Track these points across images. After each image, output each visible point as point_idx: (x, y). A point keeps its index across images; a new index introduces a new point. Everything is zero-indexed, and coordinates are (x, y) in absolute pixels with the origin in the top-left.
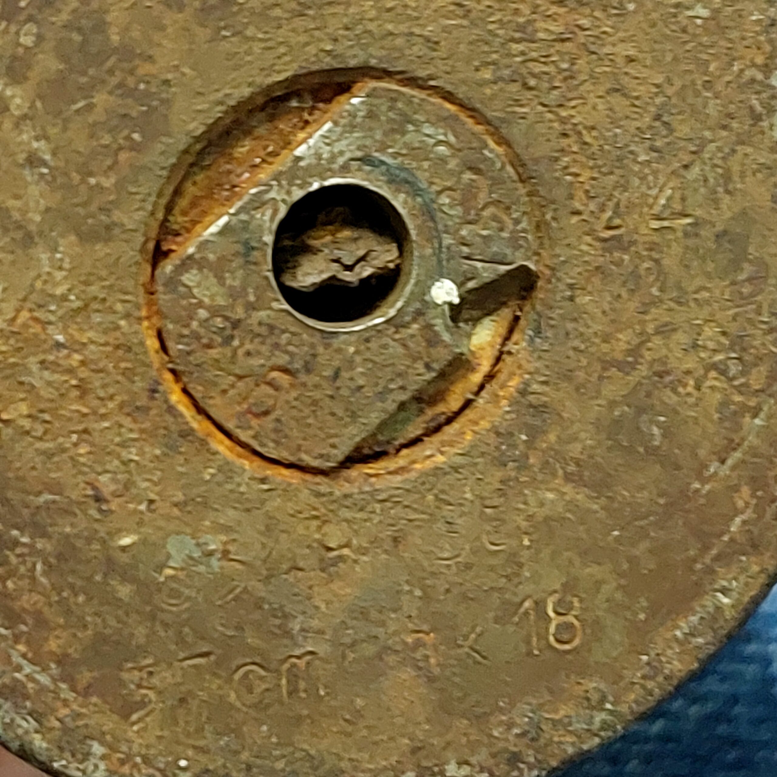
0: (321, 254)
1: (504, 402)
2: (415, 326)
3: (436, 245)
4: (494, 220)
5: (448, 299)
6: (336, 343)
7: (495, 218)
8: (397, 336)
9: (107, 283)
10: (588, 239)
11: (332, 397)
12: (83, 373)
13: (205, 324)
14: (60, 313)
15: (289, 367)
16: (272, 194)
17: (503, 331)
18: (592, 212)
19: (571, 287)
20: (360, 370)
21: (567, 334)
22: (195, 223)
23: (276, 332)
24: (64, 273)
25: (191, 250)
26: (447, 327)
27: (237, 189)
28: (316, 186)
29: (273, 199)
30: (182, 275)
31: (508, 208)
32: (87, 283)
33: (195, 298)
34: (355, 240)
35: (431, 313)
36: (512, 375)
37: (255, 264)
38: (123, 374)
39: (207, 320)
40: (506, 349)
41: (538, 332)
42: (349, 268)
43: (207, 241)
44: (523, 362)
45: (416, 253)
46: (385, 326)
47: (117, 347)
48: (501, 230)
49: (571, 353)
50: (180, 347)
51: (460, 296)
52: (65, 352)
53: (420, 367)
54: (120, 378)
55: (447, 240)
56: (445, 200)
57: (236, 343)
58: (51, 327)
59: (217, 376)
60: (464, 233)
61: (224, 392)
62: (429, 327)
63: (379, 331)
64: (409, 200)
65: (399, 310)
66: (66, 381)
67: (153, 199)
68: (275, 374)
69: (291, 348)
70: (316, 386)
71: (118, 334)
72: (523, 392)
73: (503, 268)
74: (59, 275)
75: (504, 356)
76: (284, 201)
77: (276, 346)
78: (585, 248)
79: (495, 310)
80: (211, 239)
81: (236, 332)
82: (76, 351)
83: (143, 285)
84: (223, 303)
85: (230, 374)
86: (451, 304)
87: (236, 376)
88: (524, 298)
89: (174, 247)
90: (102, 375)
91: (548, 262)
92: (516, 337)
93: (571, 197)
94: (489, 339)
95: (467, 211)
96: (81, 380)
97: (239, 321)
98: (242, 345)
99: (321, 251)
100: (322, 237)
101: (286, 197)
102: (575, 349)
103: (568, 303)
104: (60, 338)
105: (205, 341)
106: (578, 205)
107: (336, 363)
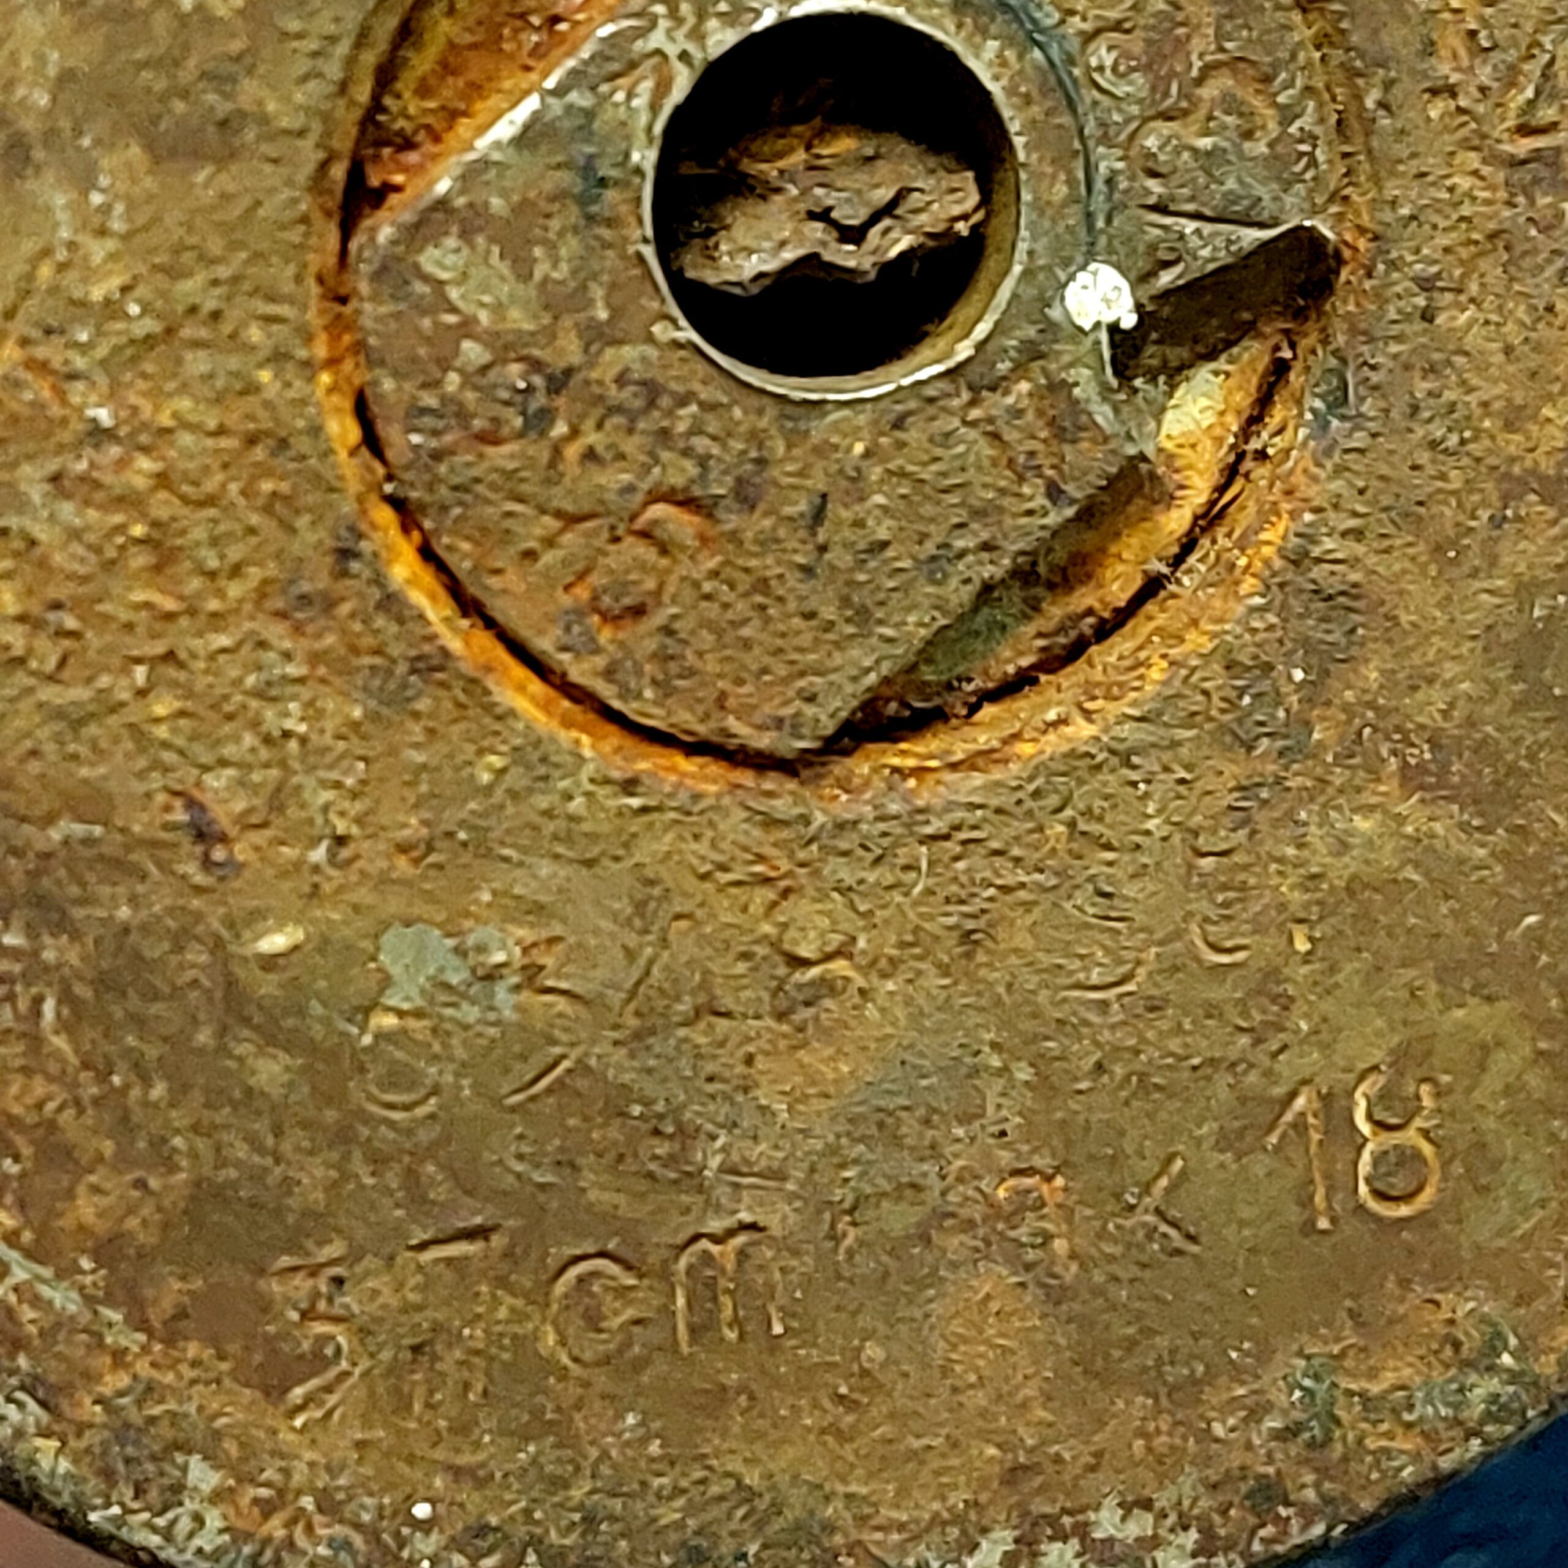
0: (777, 198)
1: (1249, 584)
2: (1024, 386)
3: (1081, 175)
4: (1228, 113)
5: (1108, 318)
6: (819, 429)
7: (1230, 103)
8: (975, 413)
9: (223, 272)
10: (1473, 160)
11: (808, 571)
12: (163, 506)
13: (478, 380)
14: (102, 351)
15: (697, 491)
16: (657, 39)
17: (1244, 400)
18: (1483, 90)
19: (1426, 285)
20: (879, 499)
21: (1415, 409)
22: (453, 115)
23: (665, 401)
24: (111, 244)
25: (443, 186)
26: (1106, 391)
27: (563, 27)
28: (769, 18)
29: (658, 52)
30: (421, 250)
31: (1267, 79)
32: (174, 273)
33: (454, 310)
34: (869, 159)
35: (1067, 350)
36: (1268, 514)
37: (610, 223)
38: (267, 509)
39: (484, 369)
40: (1255, 444)
41: (1338, 400)
42: (854, 235)
43: (485, 163)
44: (1298, 479)
45: (1026, 196)
46: (944, 385)
47: (251, 440)
48: (1248, 135)
49: (1424, 457)
50: (416, 439)
51: (1139, 307)
52: (115, 451)
53: (1034, 492)
54: (255, 519)
55: (1107, 161)
56: (1102, 54)
57: (560, 429)
58: (80, 386)
59: (509, 514)
60: (1151, 143)
61: (530, 555)
62: (1058, 387)
63: (931, 400)
64: (1010, 54)
65: (980, 346)
66: (121, 529)
67: (343, 48)
68: (658, 510)
69: (701, 444)
70: (767, 542)
71: (252, 403)
72: (1298, 560)
73: (1251, 236)
74: (98, 250)
75: (1248, 464)
76: (684, 56)
77: (664, 434)
78: (1464, 183)
79: (1229, 344)
80: (496, 156)
81: (561, 402)
82: (145, 450)
83: (320, 280)
84: (528, 326)
85: (543, 511)
86: (1114, 329)
87: (558, 514)
88: (1301, 315)
89: (399, 179)
90: (212, 512)
91: (1366, 220)
92: (1278, 414)
93: (1429, 48)
94: (1209, 419)
95: (1159, 87)
96: (155, 524)
97: (569, 372)
98: (575, 432)
99: (778, 190)
100: (780, 155)
101: (691, 48)
102: (1433, 445)
103: (1419, 326)
104: (104, 416)
105: (478, 424)
106: (1444, 69)
107: (818, 482)
